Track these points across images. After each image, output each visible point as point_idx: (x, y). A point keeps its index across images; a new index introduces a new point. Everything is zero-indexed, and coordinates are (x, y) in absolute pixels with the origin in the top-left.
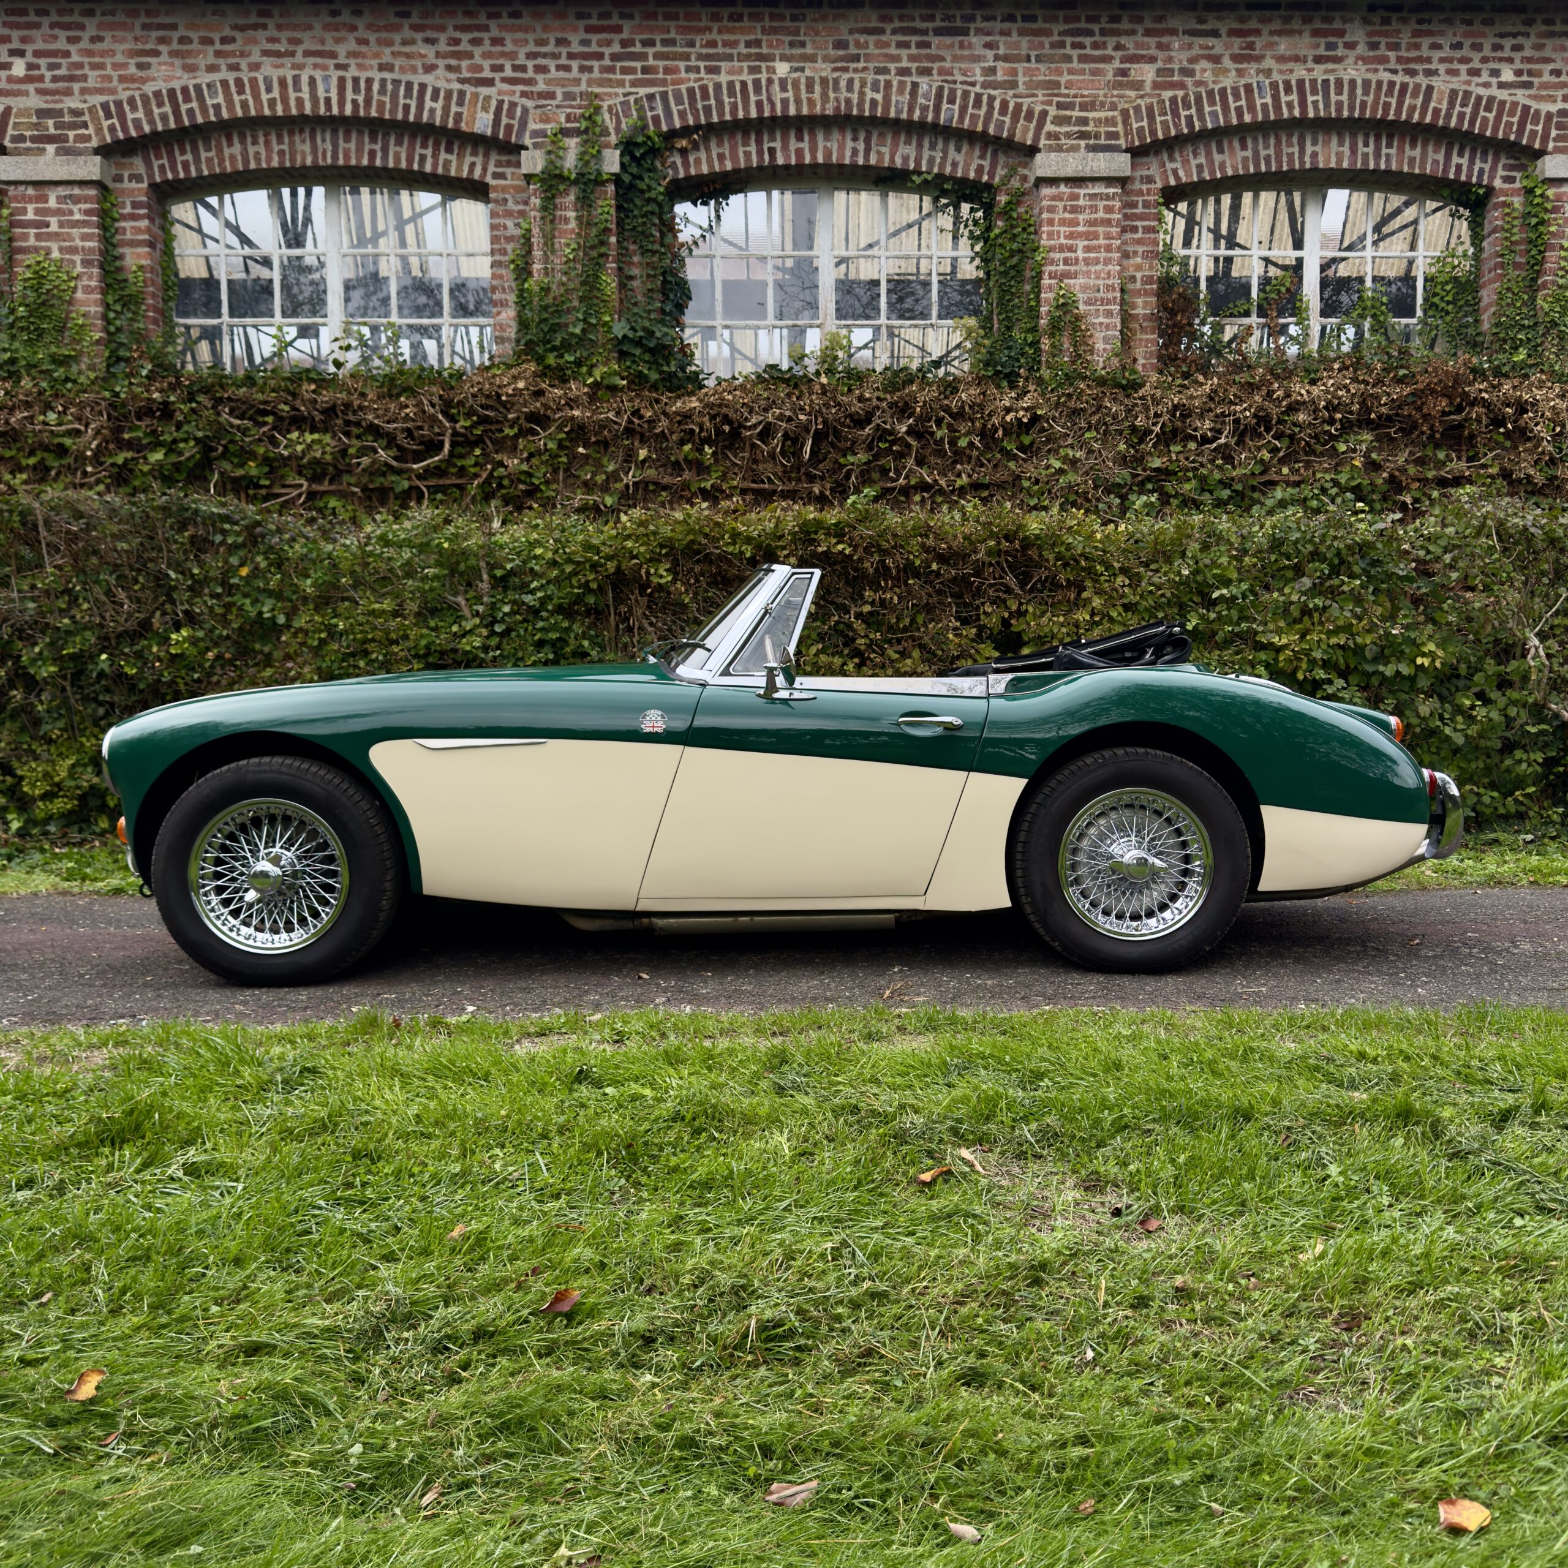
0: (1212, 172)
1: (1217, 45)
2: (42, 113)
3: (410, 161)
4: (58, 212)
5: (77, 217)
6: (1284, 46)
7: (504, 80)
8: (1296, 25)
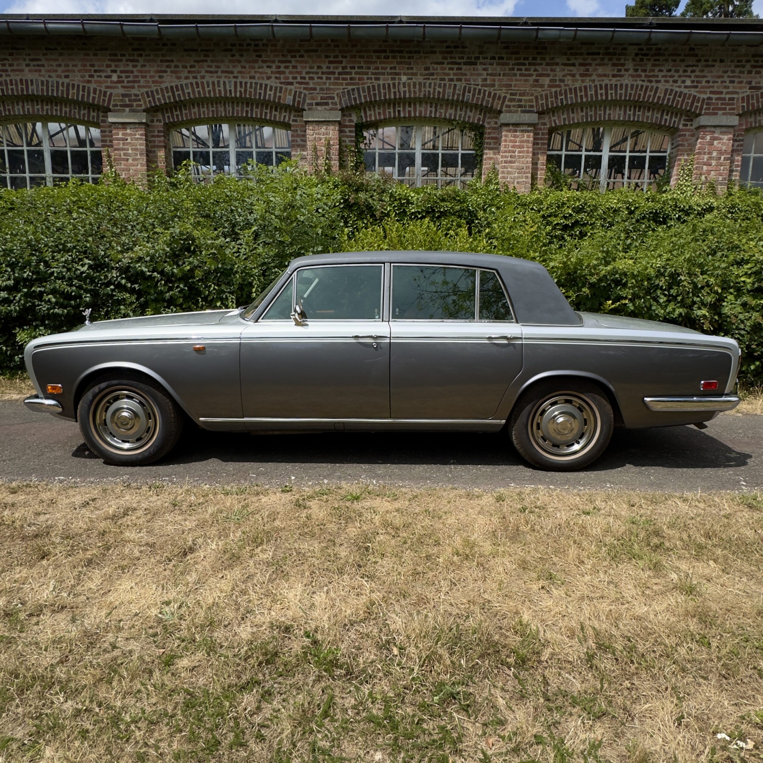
0: (569, 121)
1: (574, 70)
2: (124, 95)
3: (261, 115)
4: (130, 135)
6: (600, 70)
7: (297, 83)
8: (606, 61)
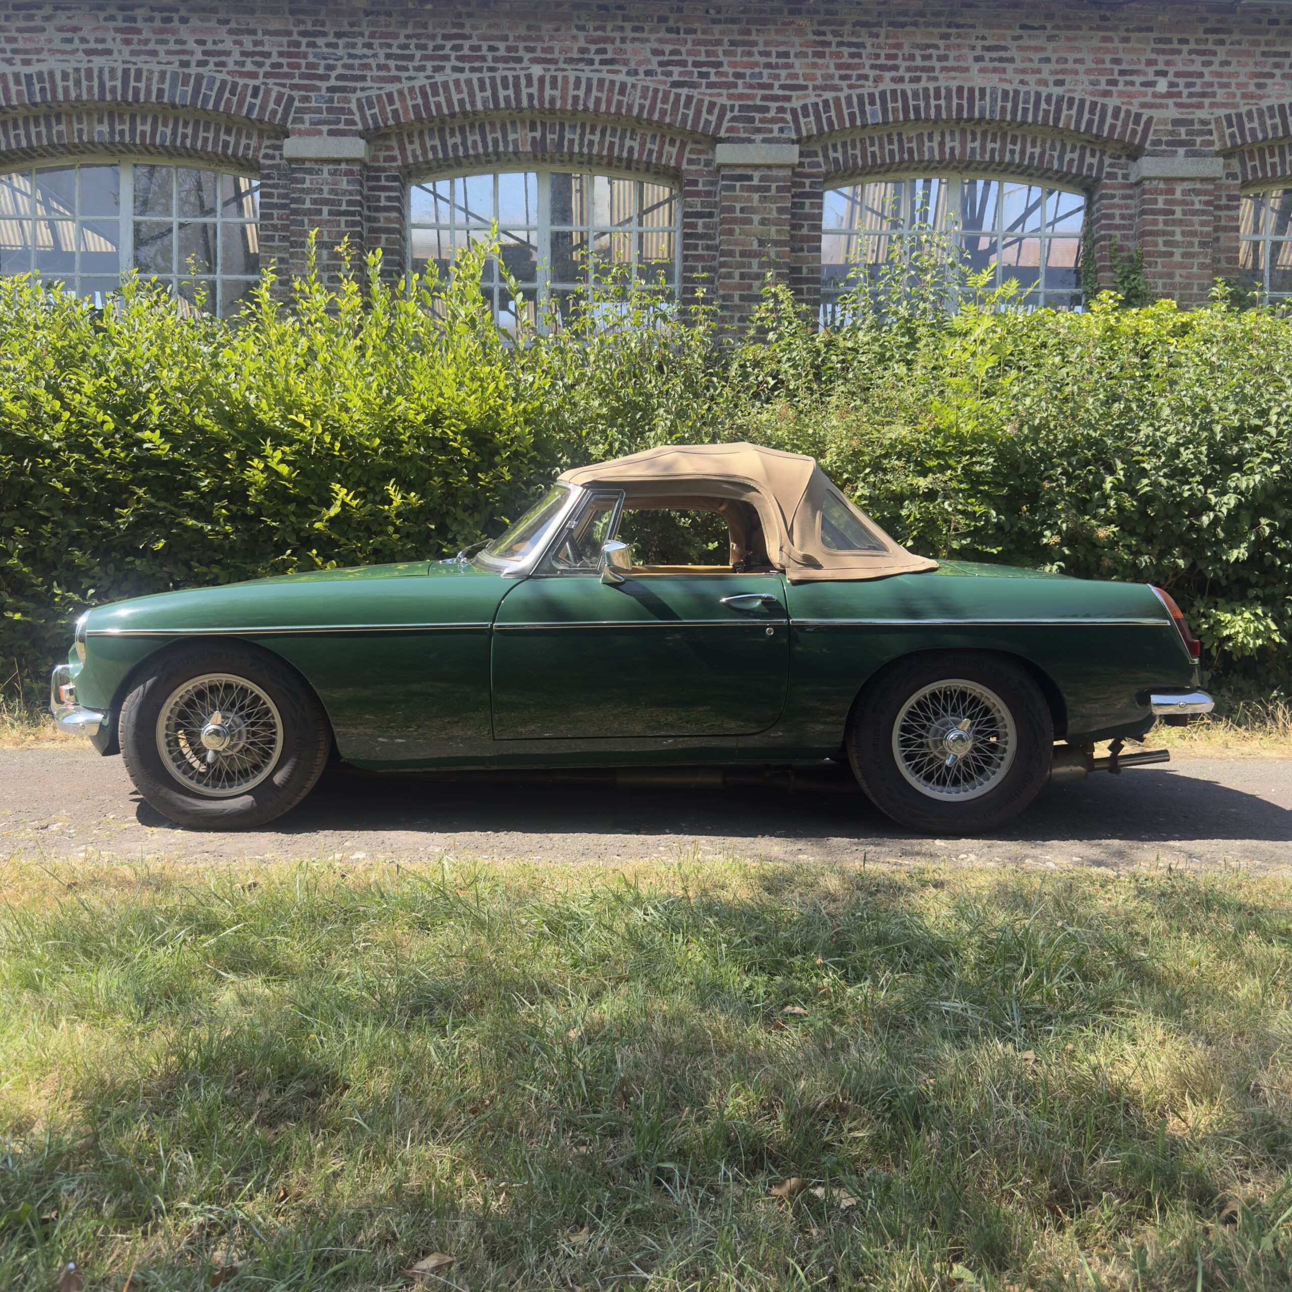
2: (1177, 122)
4: (1183, 203)
5: (1197, 206)
